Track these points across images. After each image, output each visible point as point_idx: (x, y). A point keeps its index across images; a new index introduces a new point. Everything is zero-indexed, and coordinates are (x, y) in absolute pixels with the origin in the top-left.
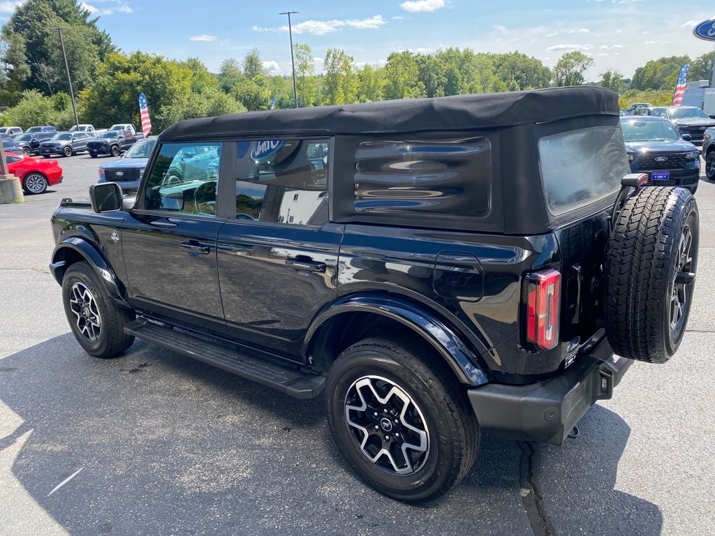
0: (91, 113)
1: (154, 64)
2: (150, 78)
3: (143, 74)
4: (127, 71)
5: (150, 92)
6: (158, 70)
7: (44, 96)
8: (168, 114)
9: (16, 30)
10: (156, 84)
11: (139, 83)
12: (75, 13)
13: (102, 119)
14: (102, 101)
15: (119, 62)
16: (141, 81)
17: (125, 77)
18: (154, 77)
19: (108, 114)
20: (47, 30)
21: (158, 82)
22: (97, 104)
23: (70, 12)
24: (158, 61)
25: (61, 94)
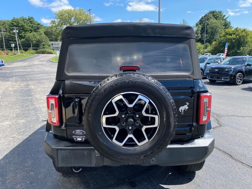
0: (214, 50)
1: (242, 32)
2: (239, 37)
3: (236, 36)
4: (231, 35)
5: (238, 42)
6: (244, 34)
7: (202, 44)
8: (243, 50)
9: (200, 24)
10: (241, 39)
11: (234, 39)
12: (220, 16)
13: (217, 52)
14: (219, 45)
15: (229, 32)
16: (235, 38)
17: (230, 37)
18: (241, 36)
19: (220, 50)
20: (209, 23)
21: (242, 38)
22: (217, 46)
23: (219, 16)
24: (244, 30)
25: (207, 44)
